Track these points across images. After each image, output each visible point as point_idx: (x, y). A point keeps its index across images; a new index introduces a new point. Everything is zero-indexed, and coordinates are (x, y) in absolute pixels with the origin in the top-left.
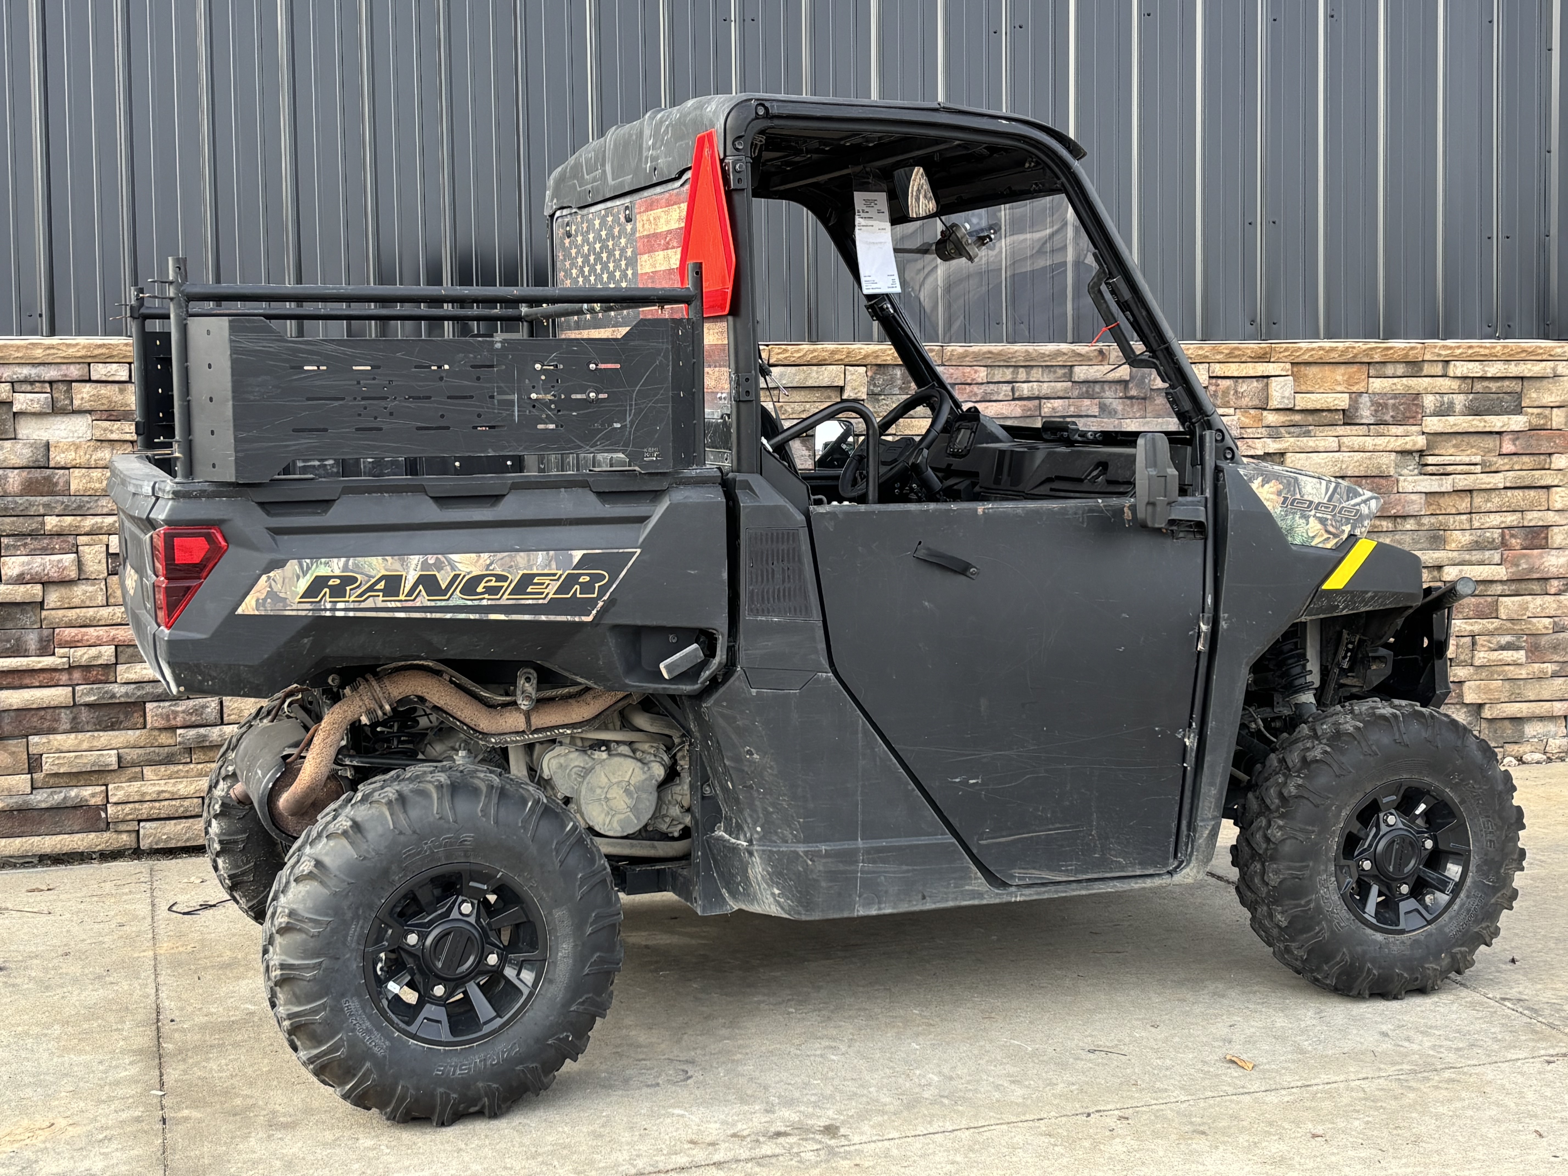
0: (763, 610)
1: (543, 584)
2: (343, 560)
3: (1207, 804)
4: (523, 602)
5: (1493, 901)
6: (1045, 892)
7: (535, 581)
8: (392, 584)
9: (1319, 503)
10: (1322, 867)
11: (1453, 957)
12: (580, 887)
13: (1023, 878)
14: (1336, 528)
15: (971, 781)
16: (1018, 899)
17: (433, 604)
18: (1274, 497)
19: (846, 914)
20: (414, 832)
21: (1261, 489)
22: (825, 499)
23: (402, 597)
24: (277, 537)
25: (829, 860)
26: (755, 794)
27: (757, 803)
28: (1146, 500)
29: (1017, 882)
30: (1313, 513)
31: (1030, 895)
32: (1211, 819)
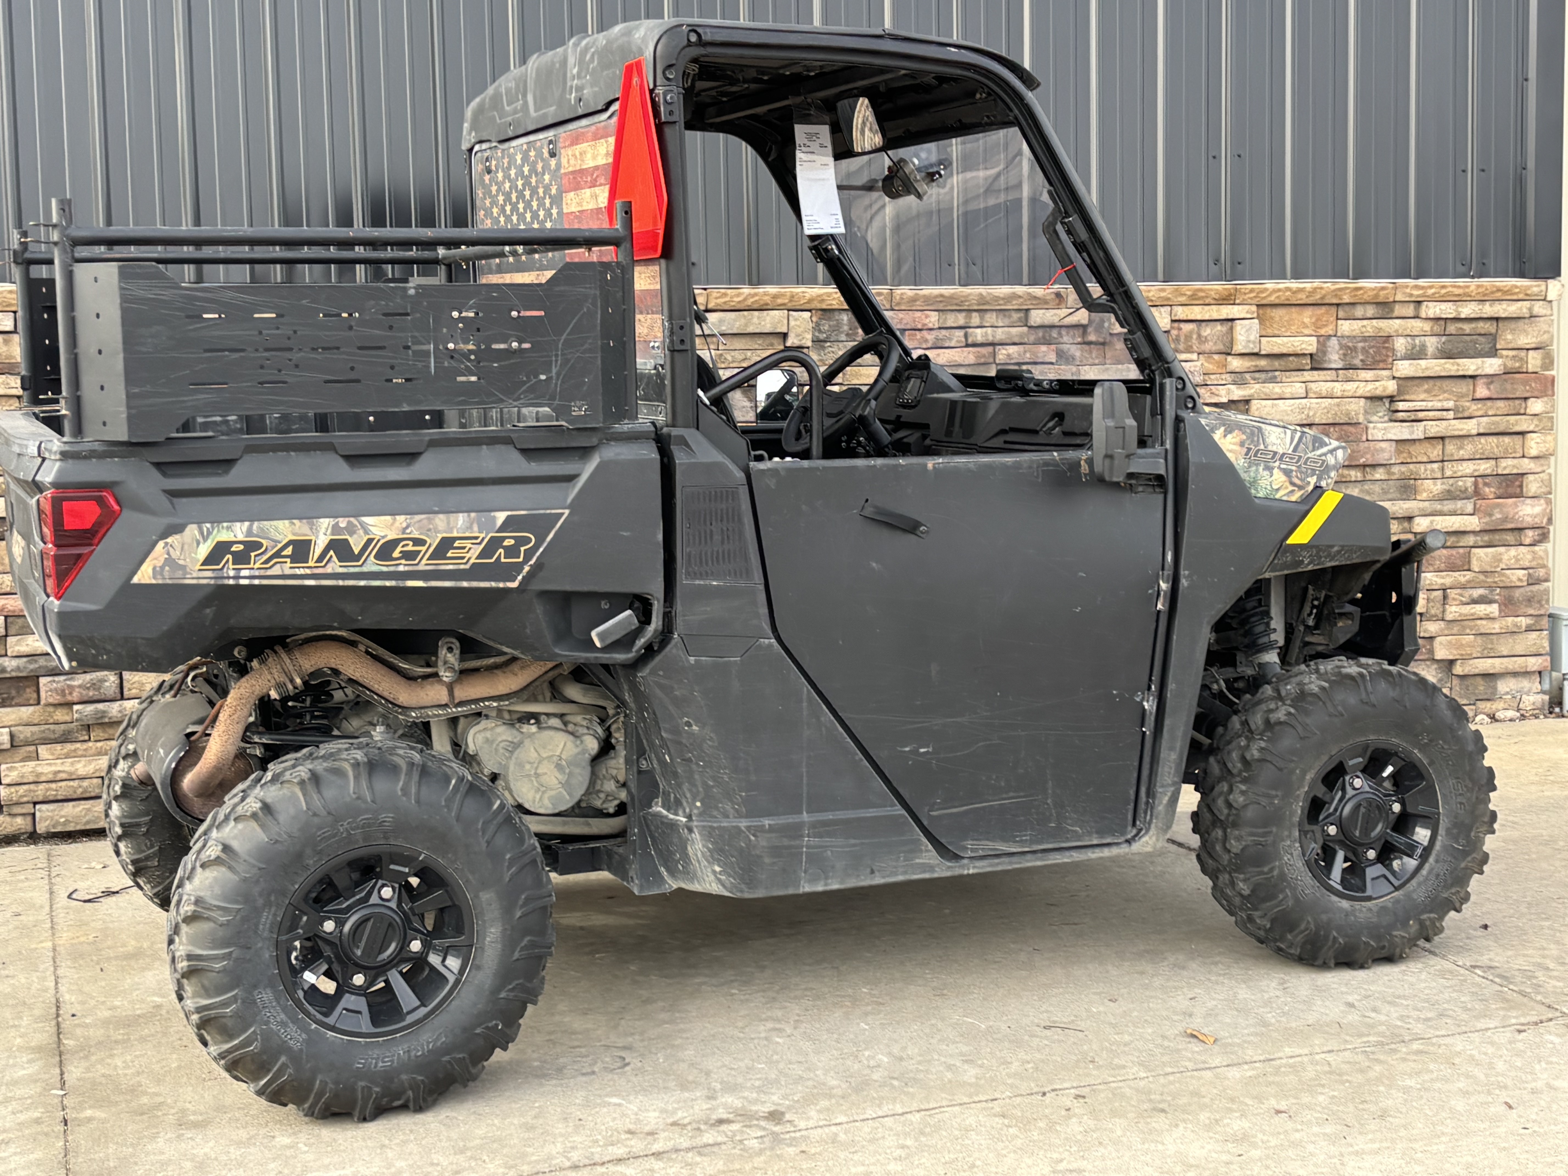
0: (701, 574)
1: (464, 548)
2: (247, 524)
3: (1166, 769)
4: (442, 567)
5: (1463, 865)
6: (998, 864)
7: (456, 545)
8: (301, 549)
9: (1284, 454)
10: (1286, 833)
11: (1422, 923)
12: (509, 868)
13: (976, 850)
14: (1301, 479)
15: (922, 750)
16: (971, 871)
17: (345, 570)
18: (1237, 448)
19: (791, 891)
20: (329, 813)
21: (1223, 440)
22: (766, 455)
23: (311, 564)
24: (175, 500)
25: (774, 835)
26: (694, 767)
27: (697, 777)
28: (1104, 452)
29: (970, 854)
30: (1277, 464)
31: (983, 867)
32: (1171, 785)
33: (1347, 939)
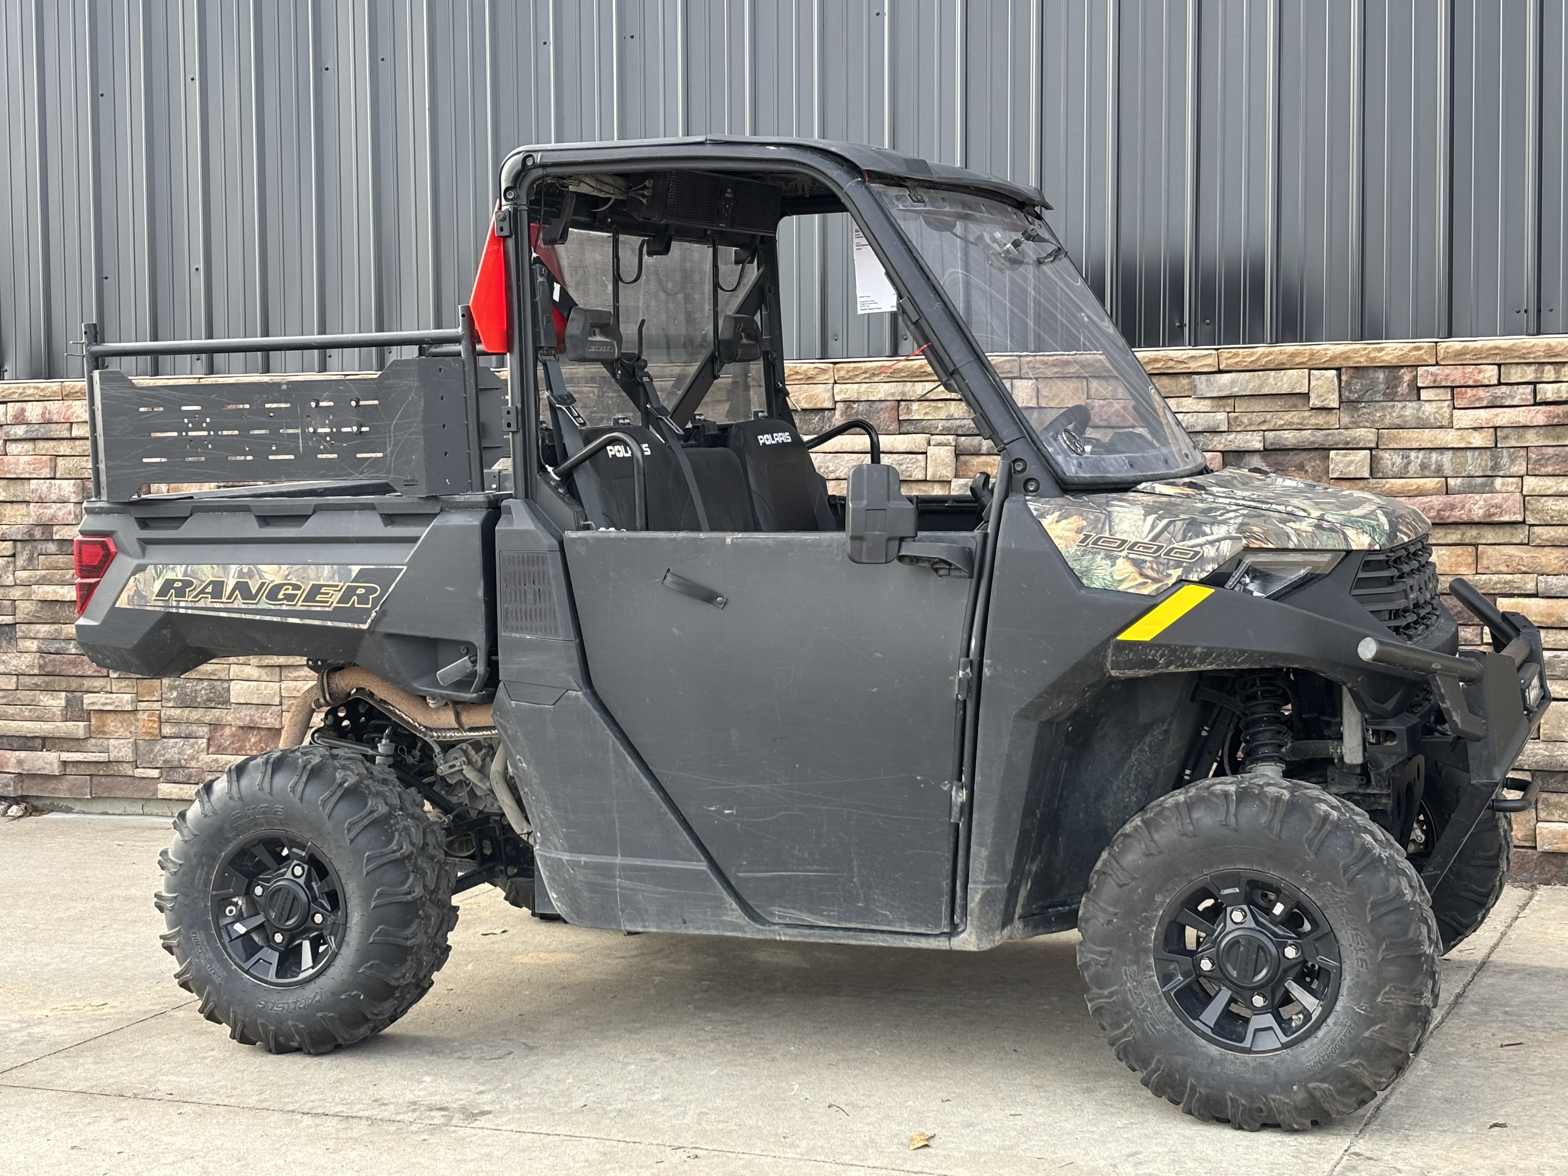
0: (517, 628)
1: (328, 594)
2: (184, 566)
3: (979, 865)
4: (313, 609)
5: (1366, 1034)
6: (809, 935)
7: (322, 591)
8: (217, 588)
9: (1136, 543)
10: (1129, 957)
12: (367, 865)
13: (784, 918)
14: (1158, 572)
15: (727, 812)
16: (783, 938)
17: (246, 606)
18: (1072, 535)
20: (241, 798)
21: (1054, 526)
23: (224, 600)
24: (146, 547)
25: (589, 871)
26: (531, 801)
28: (850, 535)
29: (778, 920)
30: (1125, 553)
31: (794, 936)
32: (984, 883)
33: (1209, 1090)
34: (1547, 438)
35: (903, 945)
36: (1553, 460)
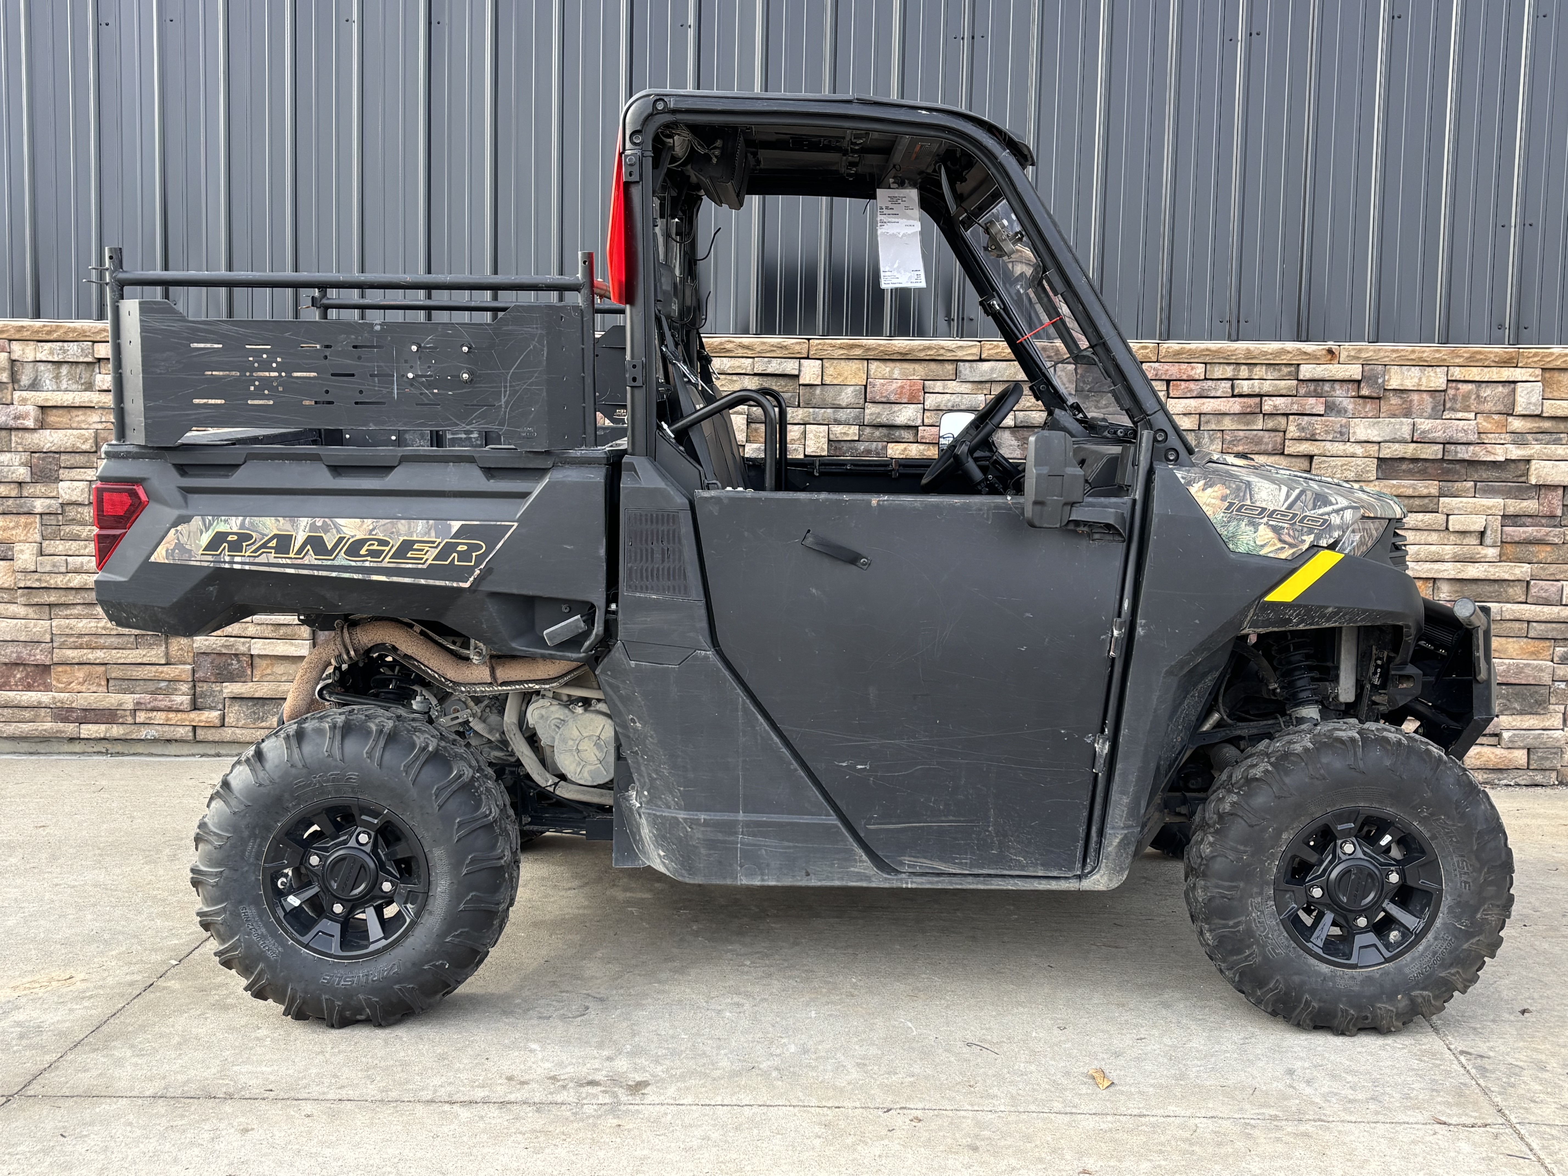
0: (642, 587)
1: (422, 550)
2: (241, 518)
3: (1117, 812)
4: (403, 566)
5: (1465, 946)
6: (937, 882)
7: (415, 547)
8: (283, 543)
9: (1274, 511)
10: (1255, 890)
11: (1412, 1001)
12: (458, 831)
13: (914, 866)
14: (1294, 538)
15: (859, 767)
16: (910, 886)
17: (320, 563)
18: (1218, 502)
19: (729, 882)
20: (305, 766)
21: (1200, 494)
22: (720, 485)
23: (291, 555)
24: (190, 496)
25: (709, 829)
26: (641, 761)
27: (643, 768)
29: (907, 869)
30: (1266, 519)
31: (922, 883)
32: (1123, 828)
33: (1322, 1004)
34: (1239, 423)
35: (1032, 888)
36: (1243, 441)
